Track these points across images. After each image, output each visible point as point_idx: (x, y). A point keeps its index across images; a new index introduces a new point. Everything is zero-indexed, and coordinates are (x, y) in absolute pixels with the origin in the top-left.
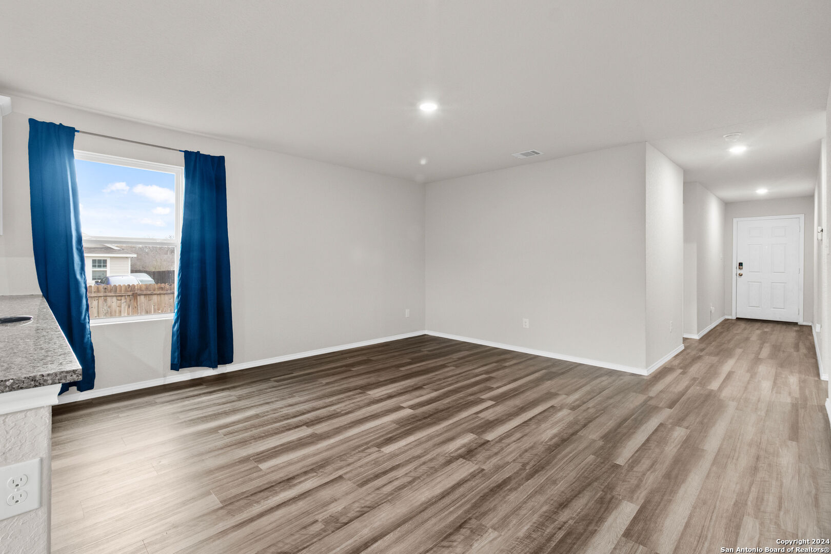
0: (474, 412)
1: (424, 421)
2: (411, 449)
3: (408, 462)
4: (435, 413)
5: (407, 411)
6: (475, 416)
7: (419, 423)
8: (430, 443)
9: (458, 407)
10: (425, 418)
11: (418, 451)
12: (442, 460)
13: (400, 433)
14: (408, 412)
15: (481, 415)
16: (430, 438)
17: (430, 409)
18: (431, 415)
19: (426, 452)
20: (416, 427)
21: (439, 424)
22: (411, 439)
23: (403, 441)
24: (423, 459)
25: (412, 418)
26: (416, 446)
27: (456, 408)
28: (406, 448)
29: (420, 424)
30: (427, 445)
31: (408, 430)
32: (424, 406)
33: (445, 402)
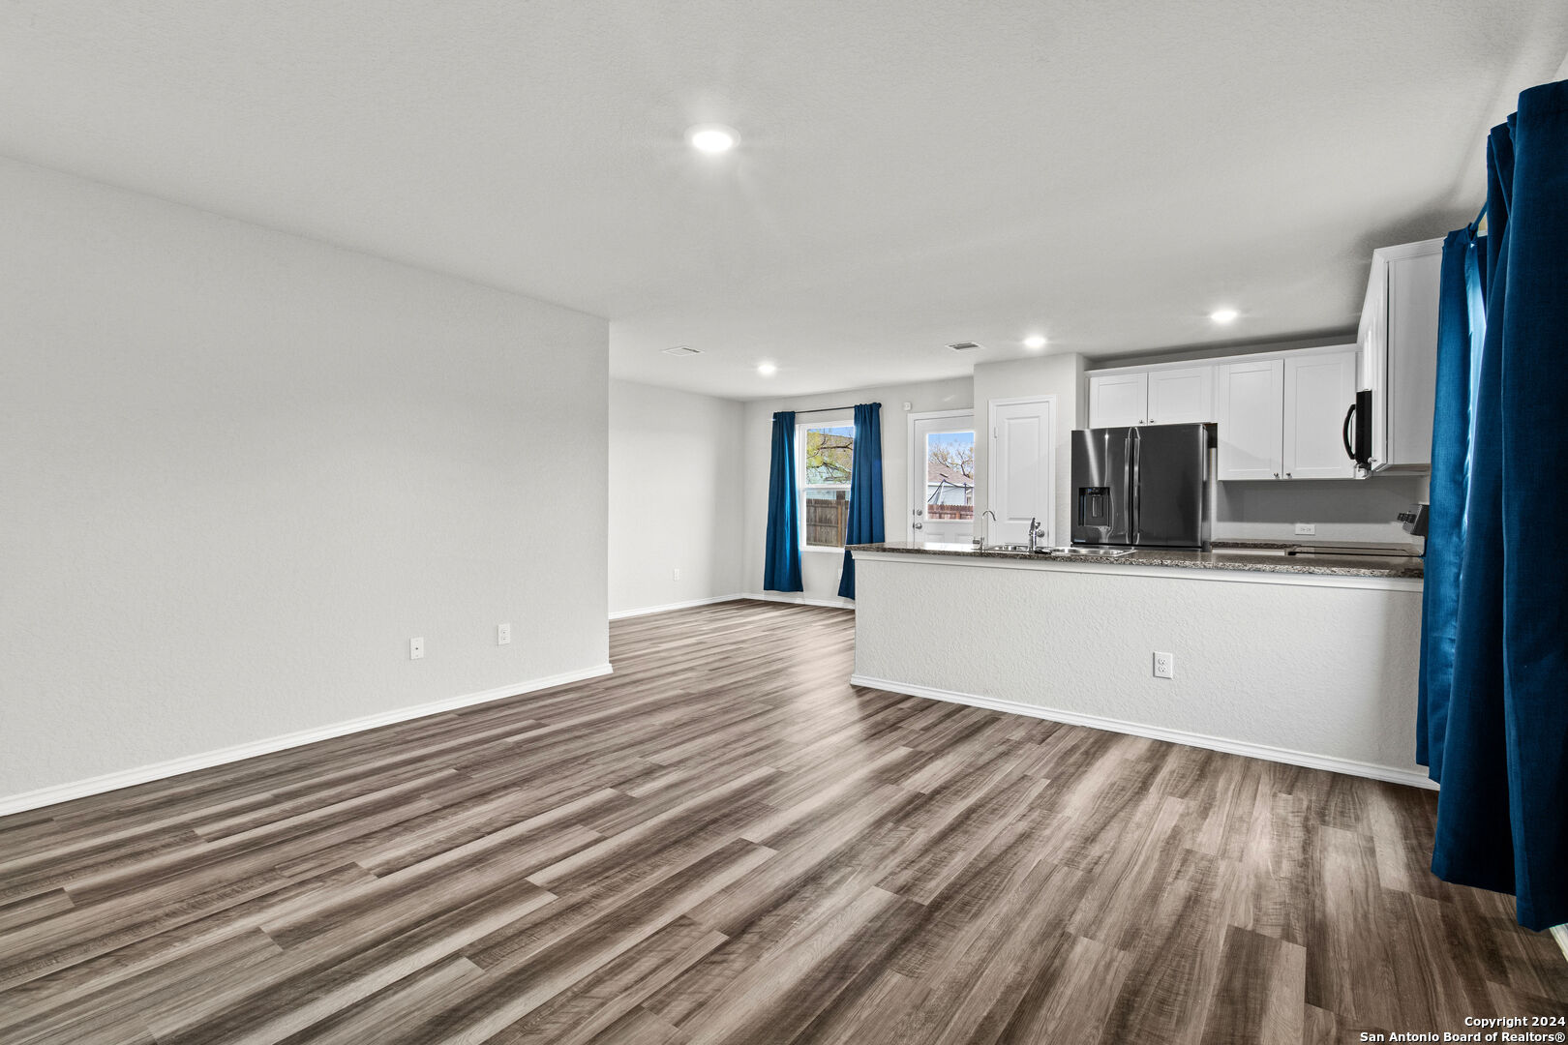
0: (608, 841)
1: (716, 815)
2: (734, 772)
3: (735, 759)
4: (693, 834)
5: (755, 835)
6: (606, 834)
7: (725, 811)
8: (705, 780)
9: (635, 856)
10: (714, 821)
11: (723, 770)
12: (691, 763)
13: (754, 792)
14: (755, 833)
15: (594, 835)
16: (706, 787)
17: (705, 843)
18: (702, 829)
19: (712, 769)
20: (732, 803)
21: (688, 810)
22: (736, 784)
23: (748, 781)
24: (716, 762)
25: (740, 820)
26: (726, 776)
27: (644, 851)
28: (740, 773)
29: (724, 808)
30: (712, 777)
31: (744, 797)
32: (718, 854)
33: (665, 869)
